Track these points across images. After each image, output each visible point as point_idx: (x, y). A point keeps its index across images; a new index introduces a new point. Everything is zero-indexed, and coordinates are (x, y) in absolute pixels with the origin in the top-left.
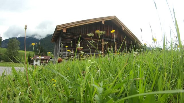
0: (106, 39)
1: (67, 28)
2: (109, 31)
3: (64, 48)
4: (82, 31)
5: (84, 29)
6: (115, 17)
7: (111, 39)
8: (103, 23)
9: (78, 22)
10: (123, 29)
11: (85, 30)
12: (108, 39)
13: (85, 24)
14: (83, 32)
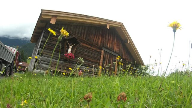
0: (107, 50)
1: (58, 18)
2: (111, 41)
3: (45, 50)
4: (77, 31)
5: (80, 30)
6: (122, 25)
7: (113, 52)
8: (108, 27)
9: (76, 15)
10: (128, 42)
11: (82, 30)
12: (109, 51)
13: (84, 21)
14: (78, 34)
